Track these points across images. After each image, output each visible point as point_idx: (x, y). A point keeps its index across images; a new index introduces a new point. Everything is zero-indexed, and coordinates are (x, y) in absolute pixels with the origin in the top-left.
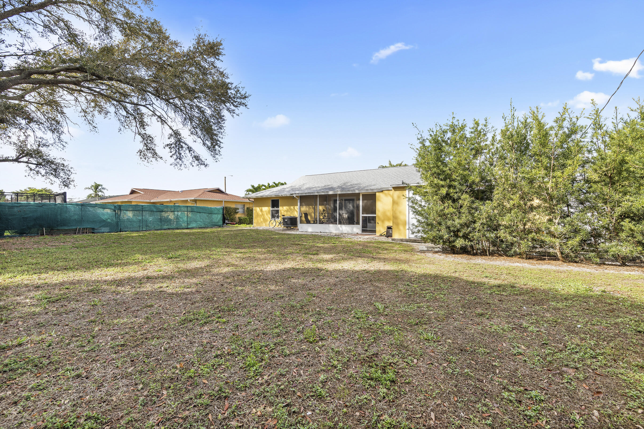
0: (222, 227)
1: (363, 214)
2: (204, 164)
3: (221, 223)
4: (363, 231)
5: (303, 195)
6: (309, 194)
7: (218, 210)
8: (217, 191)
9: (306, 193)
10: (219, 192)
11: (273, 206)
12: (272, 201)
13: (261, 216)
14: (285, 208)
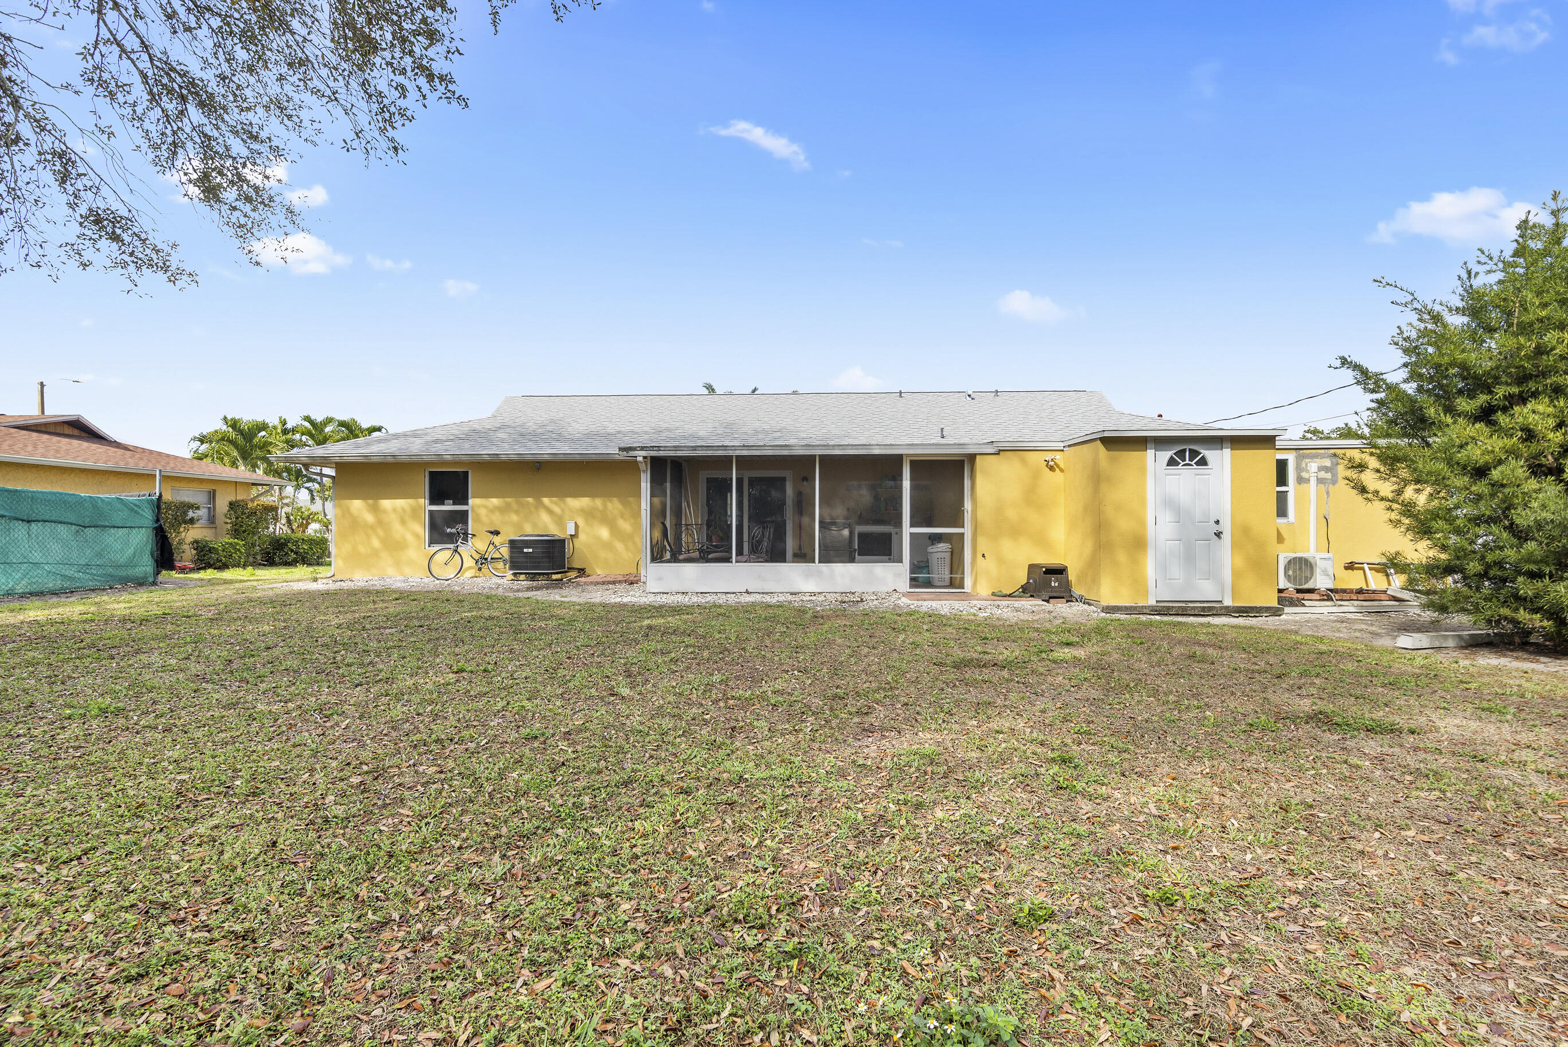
0: (154, 583)
1: (912, 526)
2: (165, 268)
3: (146, 565)
4: (914, 582)
5: (680, 453)
6: (709, 453)
7: (133, 509)
8: (68, 430)
9: (694, 448)
10: (76, 432)
11: (436, 497)
12: (433, 475)
13: (372, 527)
14: (495, 501)
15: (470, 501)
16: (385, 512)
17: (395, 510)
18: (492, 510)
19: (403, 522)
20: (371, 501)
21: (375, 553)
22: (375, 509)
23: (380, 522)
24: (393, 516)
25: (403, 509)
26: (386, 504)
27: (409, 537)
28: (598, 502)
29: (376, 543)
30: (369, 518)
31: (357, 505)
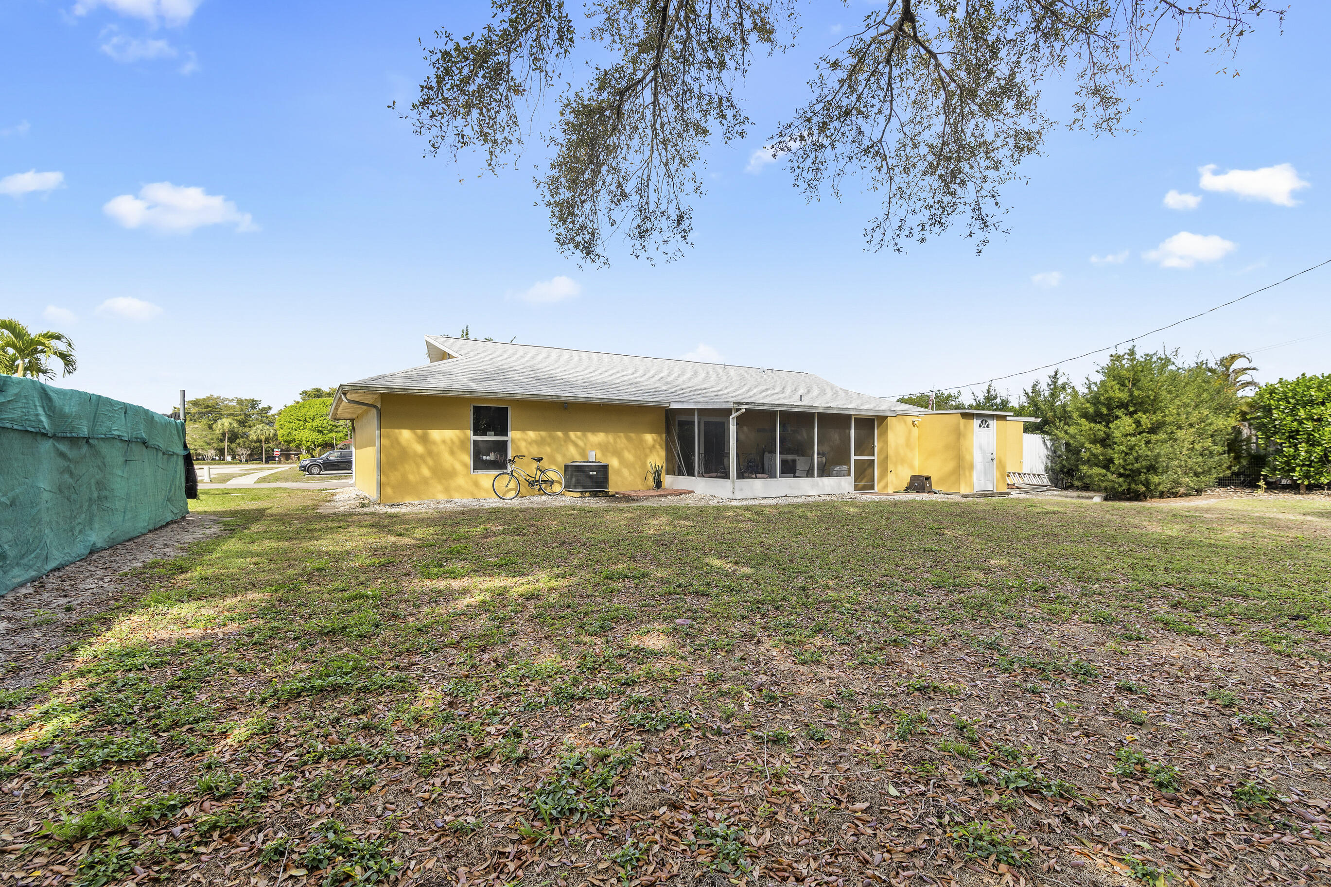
4: (856, 487)
11: (480, 429)
12: (477, 410)
13: (422, 457)
14: (532, 435)
15: (509, 433)
16: (434, 443)
17: (444, 442)
18: (531, 443)
19: (452, 453)
20: (419, 432)
21: (425, 481)
22: (424, 440)
23: (430, 453)
24: (442, 447)
25: (452, 440)
26: (436, 435)
27: (458, 467)
28: (611, 438)
29: (426, 472)
30: (419, 449)
31: (406, 435)
